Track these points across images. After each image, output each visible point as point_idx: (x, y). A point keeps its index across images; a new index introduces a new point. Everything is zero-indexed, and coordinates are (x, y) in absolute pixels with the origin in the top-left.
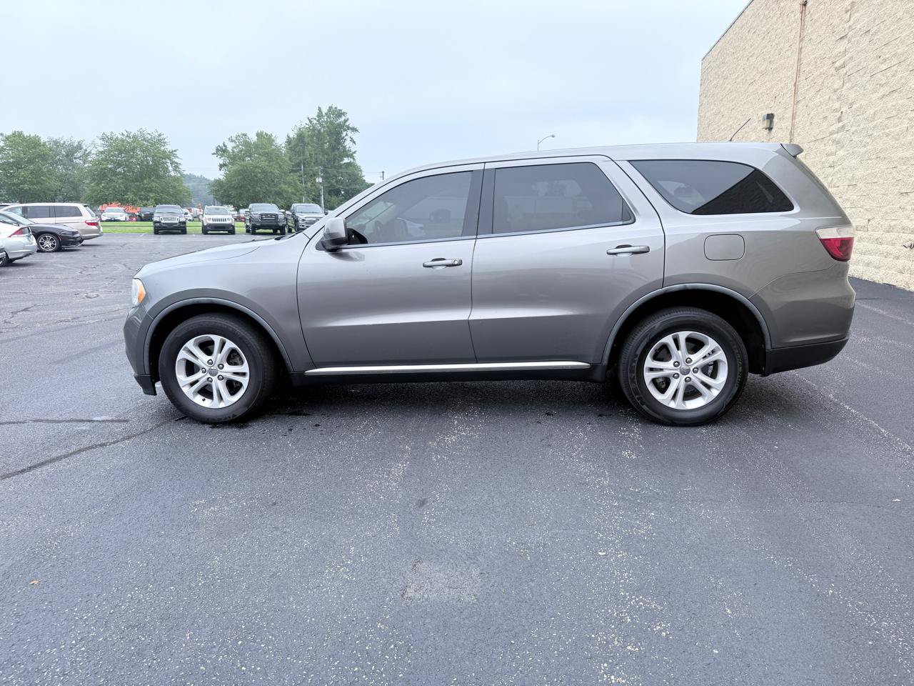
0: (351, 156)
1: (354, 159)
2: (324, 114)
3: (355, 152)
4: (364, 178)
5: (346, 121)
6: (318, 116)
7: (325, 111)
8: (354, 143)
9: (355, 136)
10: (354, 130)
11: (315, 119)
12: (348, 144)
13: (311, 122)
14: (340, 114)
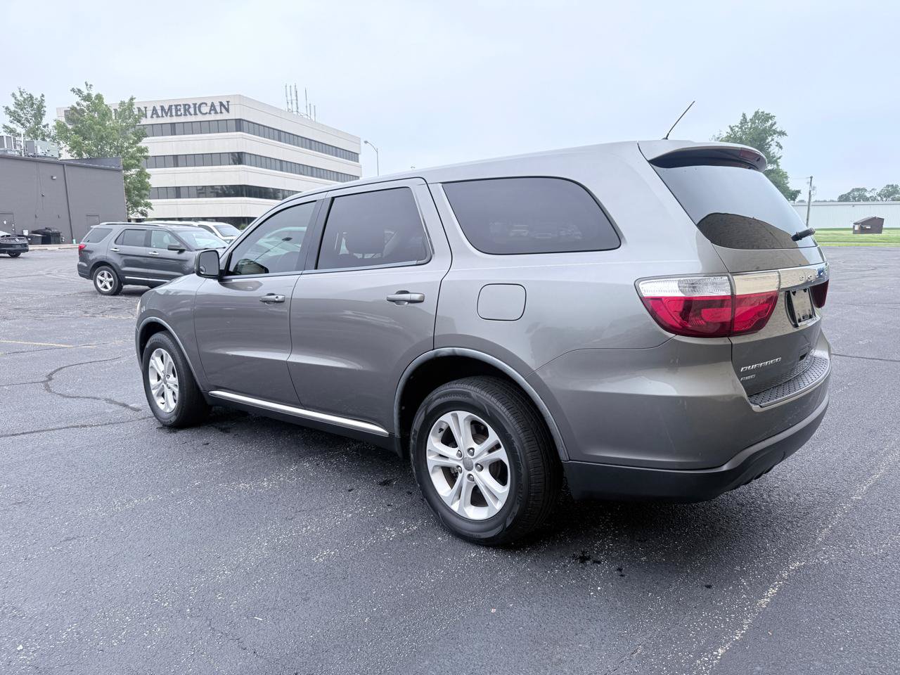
0: (775, 162)
1: (778, 165)
2: (748, 120)
3: (780, 158)
4: (788, 185)
5: (772, 125)
6: (741, 123)
7: (749, 117)
8: (781, 147)
9: (782, 140)
10: (782, 133)
11: (737, 126)
12: (774, 150)
13: (732, 129)
14: (768, 117)
